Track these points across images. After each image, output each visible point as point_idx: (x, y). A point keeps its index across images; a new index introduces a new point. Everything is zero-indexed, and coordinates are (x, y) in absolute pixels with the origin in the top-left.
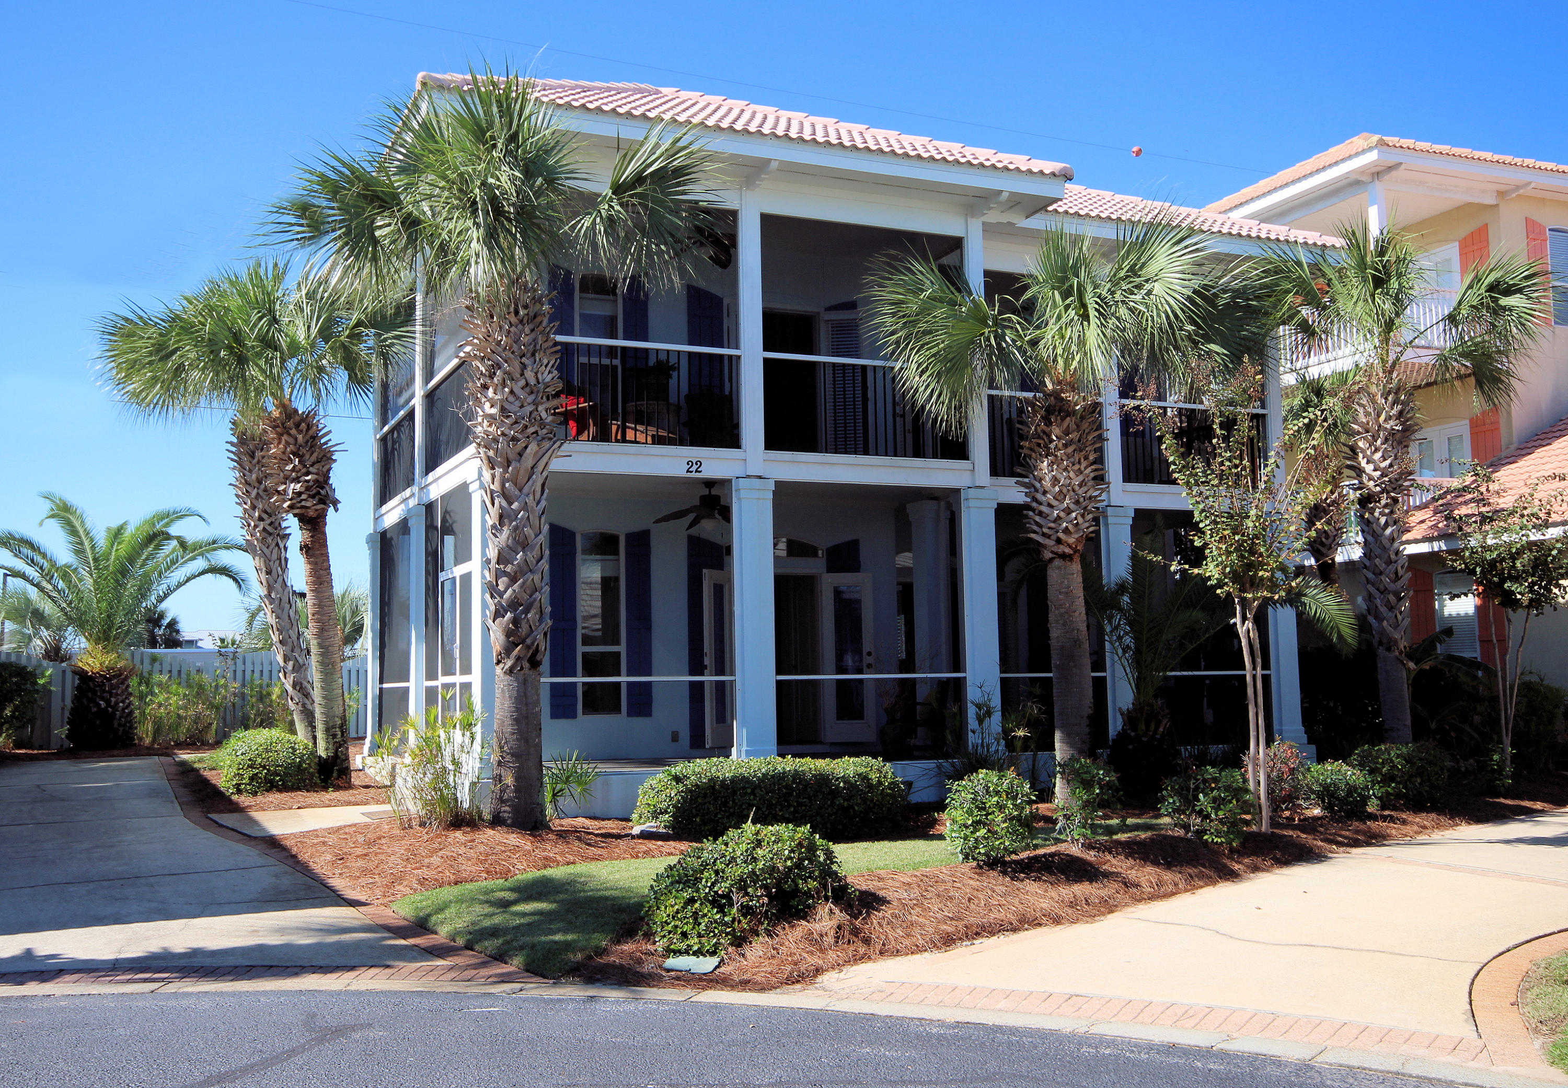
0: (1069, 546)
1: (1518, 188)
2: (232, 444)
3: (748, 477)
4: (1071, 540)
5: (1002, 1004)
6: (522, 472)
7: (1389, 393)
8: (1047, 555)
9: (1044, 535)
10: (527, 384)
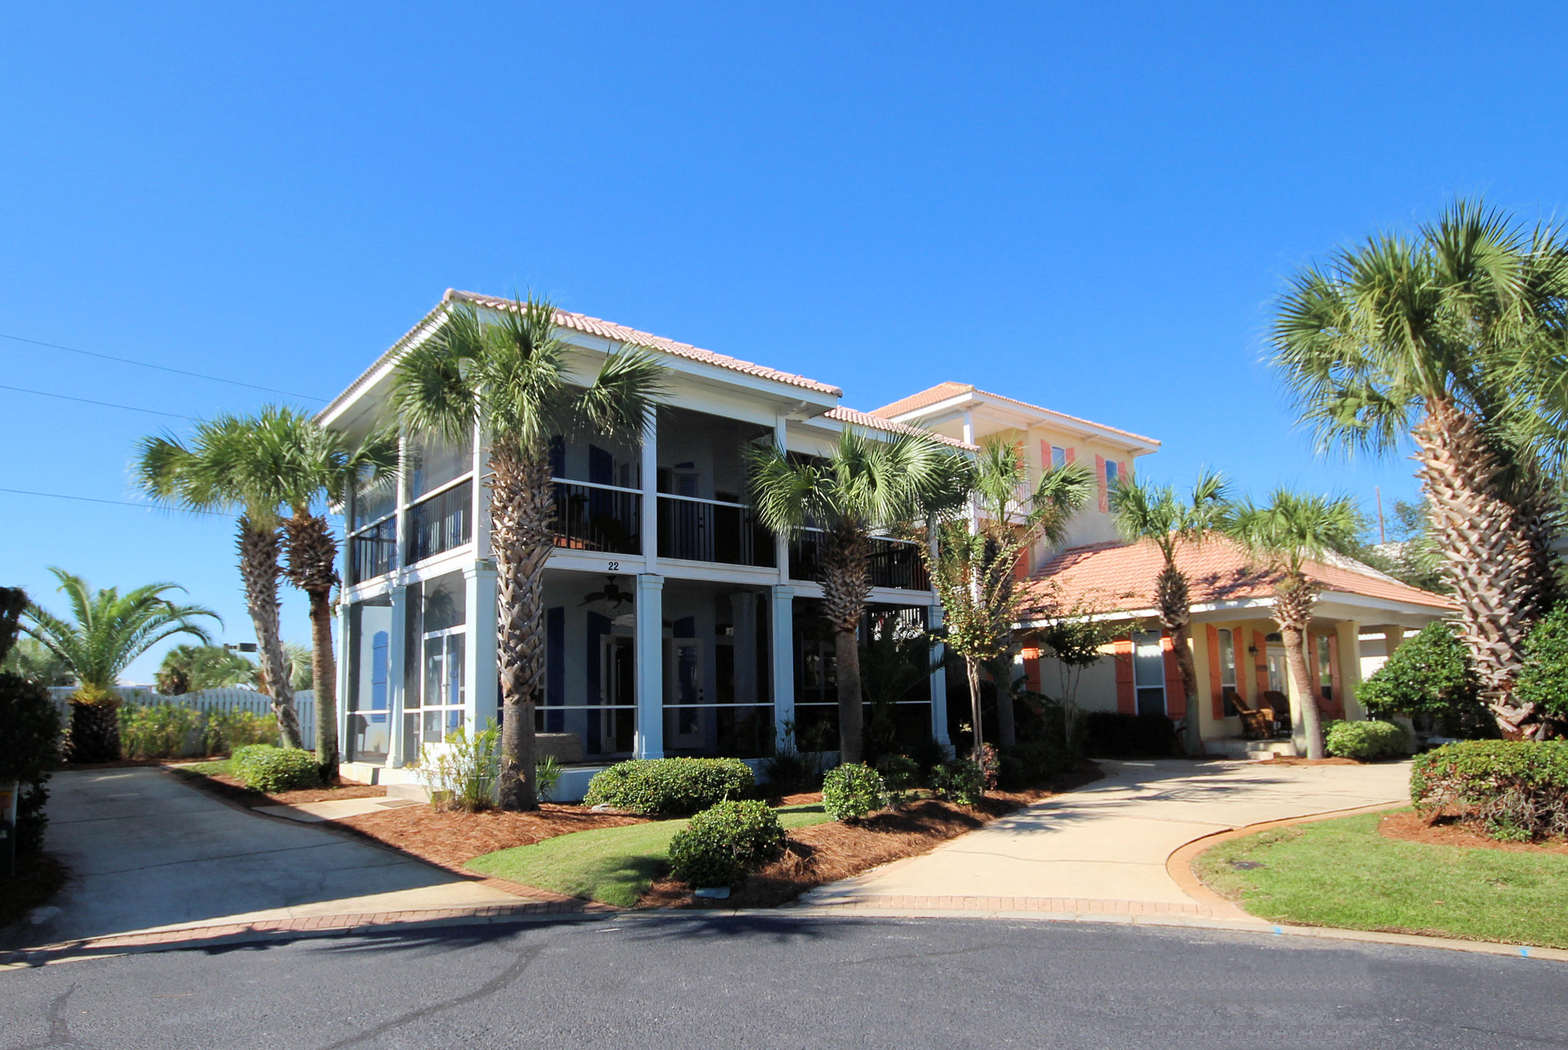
0: (851, 624)
1: (1038, 422)
2: (239, 537)
3: (647, 574)
4: (853, 620)
5: (929, 905)
6: (529, 567)
7: (1005, 537)
8: (837, 629)
9: (836, 616)
10: (535, 507)
